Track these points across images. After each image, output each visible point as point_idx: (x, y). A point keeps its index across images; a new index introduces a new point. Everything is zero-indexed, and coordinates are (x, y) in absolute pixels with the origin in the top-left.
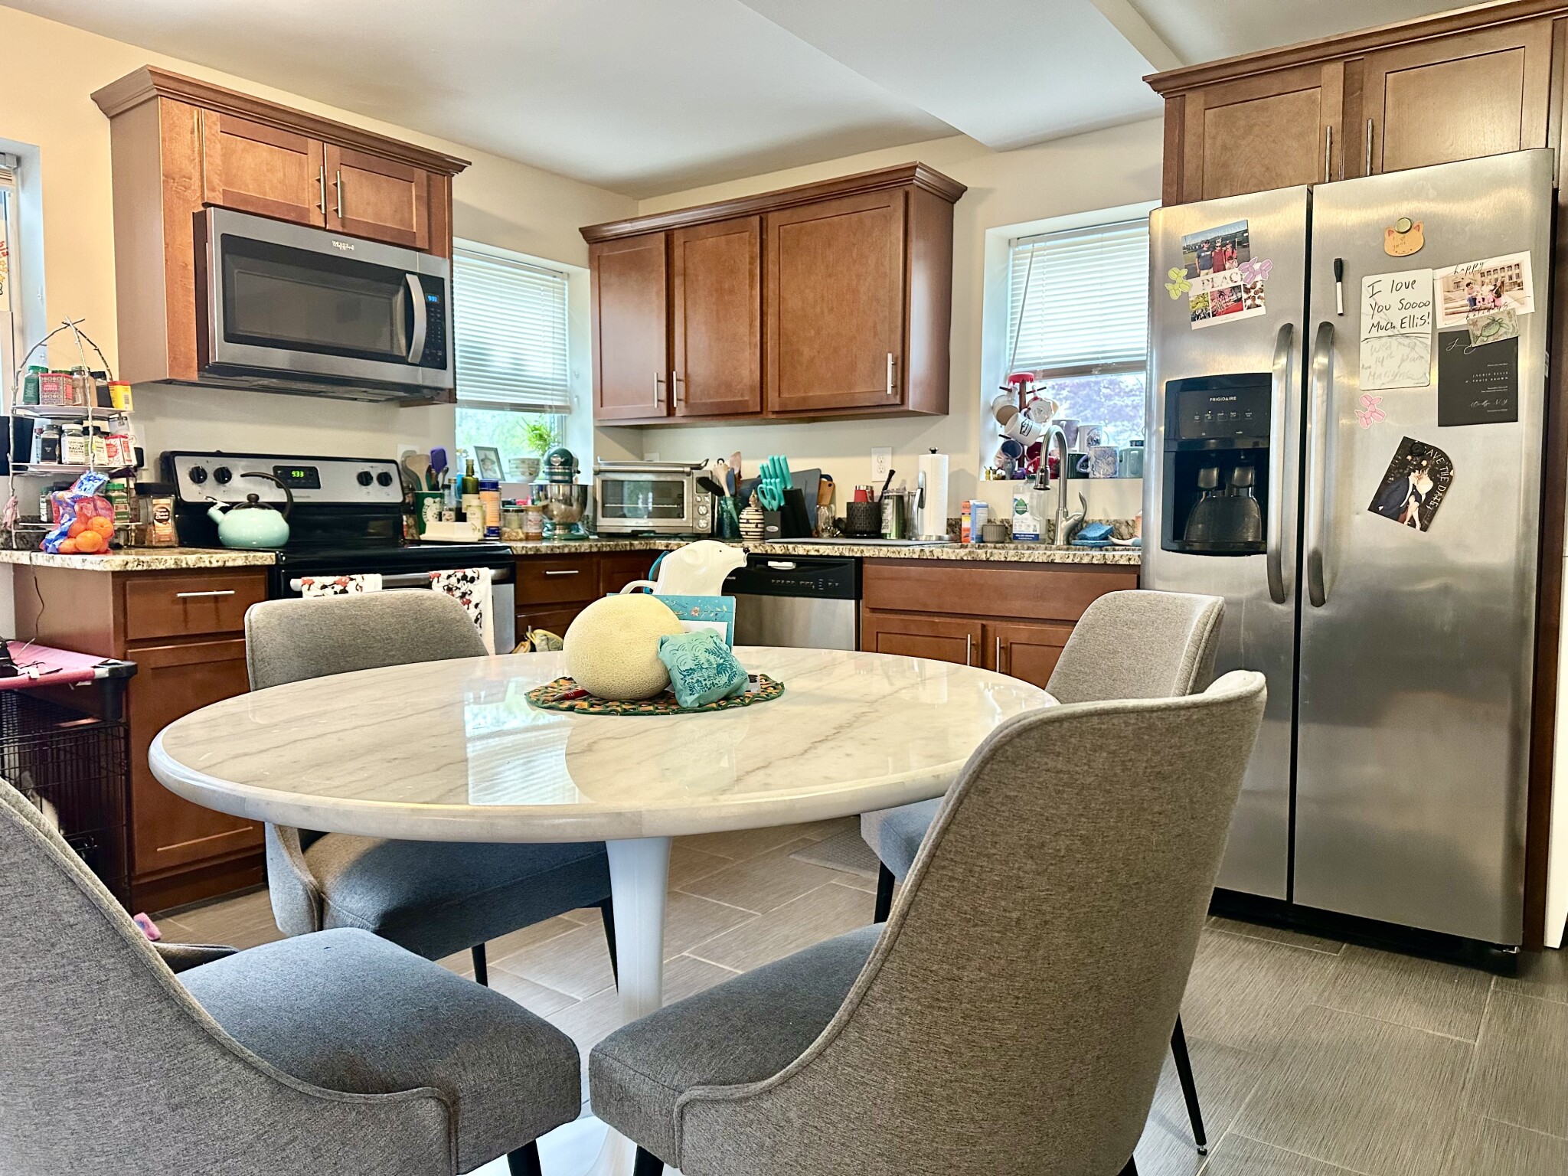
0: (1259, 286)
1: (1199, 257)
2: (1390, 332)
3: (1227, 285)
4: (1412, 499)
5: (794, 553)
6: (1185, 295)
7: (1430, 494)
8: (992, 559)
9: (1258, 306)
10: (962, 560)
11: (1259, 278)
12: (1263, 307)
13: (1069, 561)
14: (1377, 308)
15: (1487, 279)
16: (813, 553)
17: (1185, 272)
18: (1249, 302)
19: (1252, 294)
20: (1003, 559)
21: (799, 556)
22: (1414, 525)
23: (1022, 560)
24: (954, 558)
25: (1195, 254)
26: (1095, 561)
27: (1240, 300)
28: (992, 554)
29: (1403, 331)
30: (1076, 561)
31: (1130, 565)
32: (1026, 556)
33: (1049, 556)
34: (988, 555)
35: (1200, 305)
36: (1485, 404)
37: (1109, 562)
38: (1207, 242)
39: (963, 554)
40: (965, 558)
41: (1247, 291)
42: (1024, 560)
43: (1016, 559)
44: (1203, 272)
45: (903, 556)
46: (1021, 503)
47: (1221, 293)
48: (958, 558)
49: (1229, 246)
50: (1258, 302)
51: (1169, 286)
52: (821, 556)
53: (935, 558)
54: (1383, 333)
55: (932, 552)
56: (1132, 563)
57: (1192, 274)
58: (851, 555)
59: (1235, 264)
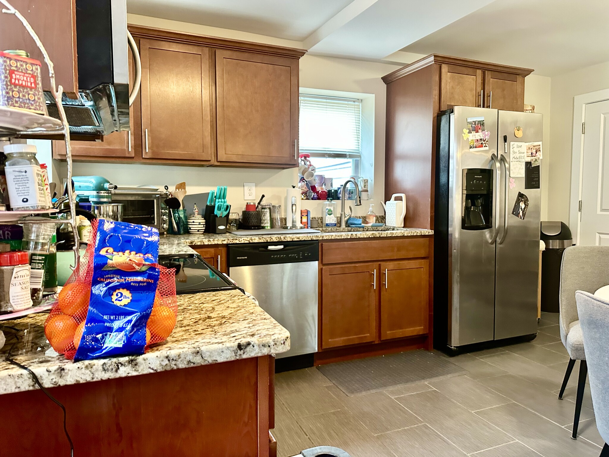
0: (487, 140)
1: (472, 126)
2: (517, 160)
3: (479, 138)
4: (520, 210)
5: (284, 240)
6: (468, 139)
7: (524, 209)
8: (381, 236)
9: (487, 146)
10: (369, 237)
11: (487, 137)
12: (488, 147)
13: (409, 235)
14: (514, 153)
15: (535, 148)
16: (296, 240)
17: (468, 131)
18: (484, 145)
19: (485, 142)
20: (386, 236)
21: (287, 241)
22: (521, 218)
23: (393, 236)
24: (366, 237)
25: (470, 125)
26: (418, 234)
27: (482, 144)
28: (381, 234)
29: (519, 160)
30: (412, 235)
31: (429, 235)
32: (394, 234)
33: (403, 233)
34: (380, 235)
35: (472, 143)
36: (534, 183)
37: (422, 234)
38: (474, 122)
39: (370, 235)
40: (371, 237)
41: (484, 141)
42: (394, 236)
43: (390, 235)
44: (473, 132)
45: (343, 238)
46: (330, 210)
47: (477, 140)
48: (368, 237)
49: (479, 125)
50: (487, 145)
51: (463, 135)
52: (301, 241)
53: (358, 237)
54: (515, 160)
55: (356, 235)
56: (430, 234)
57: (470, 132)
58: (317, 239)
59: (481, 131)
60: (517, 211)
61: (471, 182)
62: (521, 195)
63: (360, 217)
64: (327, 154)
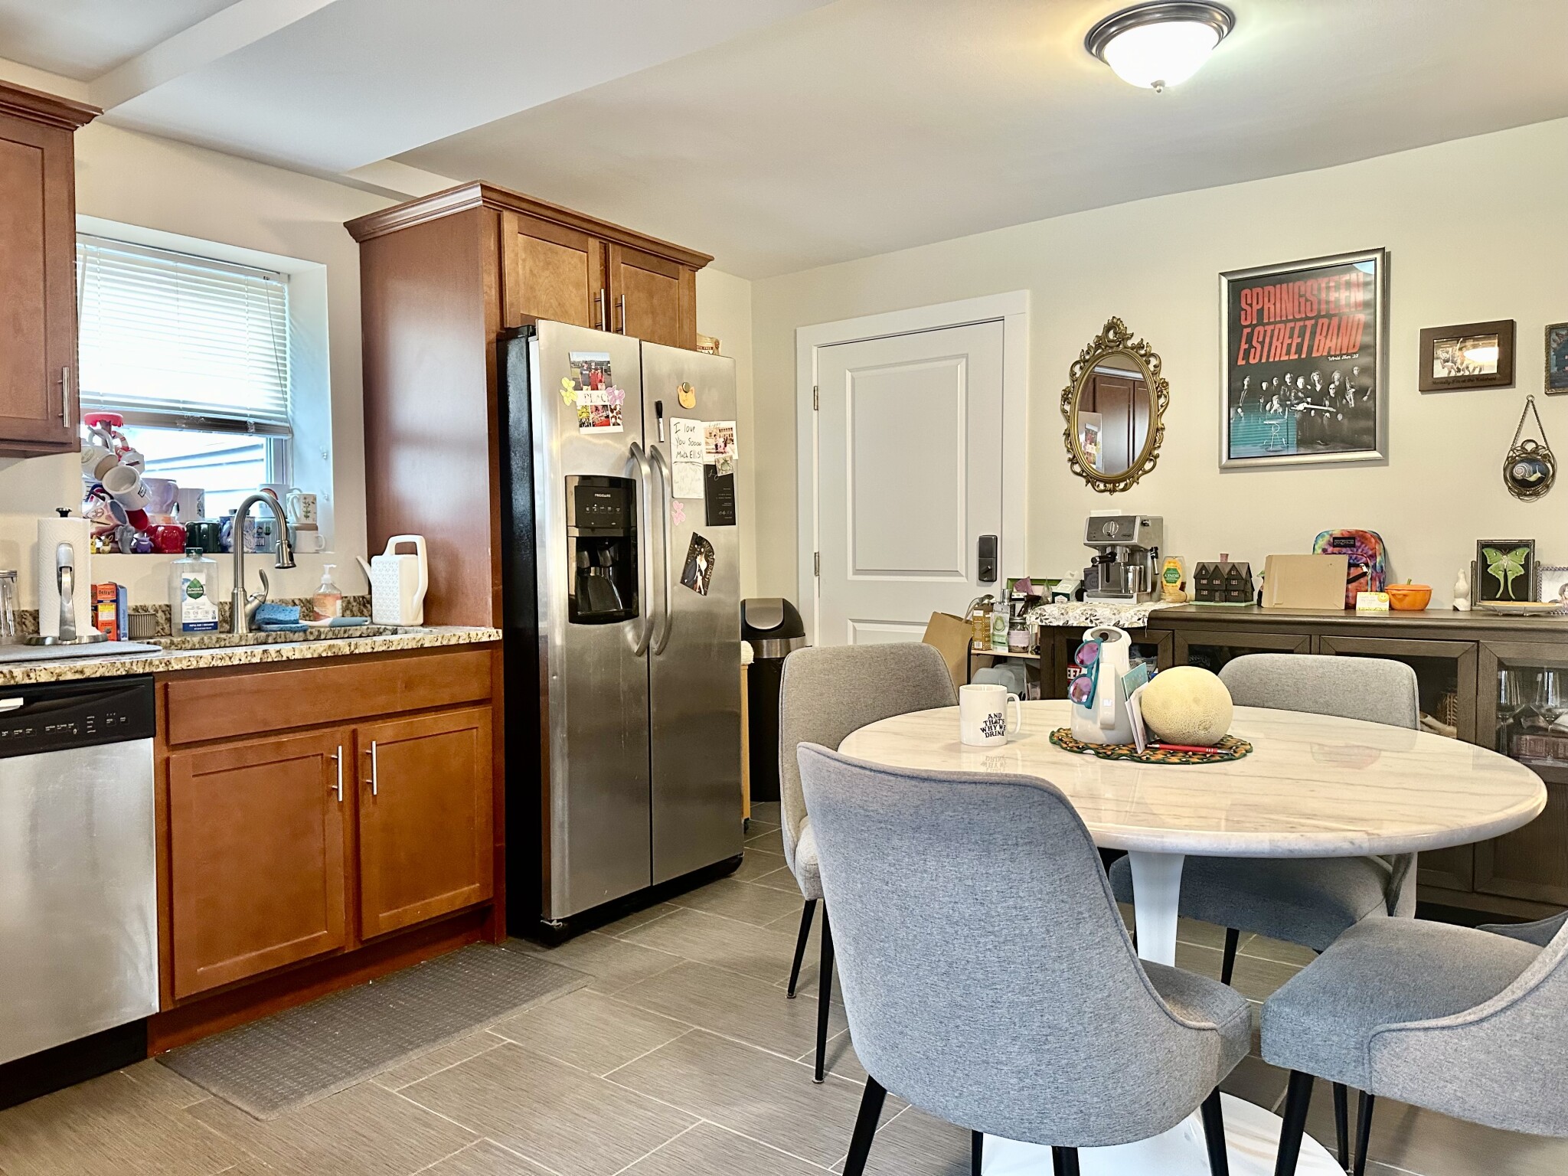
0: (618, 409)
1: (582, 373)
2: (686, 460)
3: (599, 403)
4: (698, 574)
6: (574, 403)
7: (706, 570)
8: (357, 651)
9: (619, 425)
10: (320, 657)
11: (618, 402)
12: (621, 426)
13: (438, 644)
14: (680, 443)
15: (722, 434)
16: (70, 676)
17: (573, 383)
18: (613, 420)
19: (615, 414)
20: (370, 650)
21: (38, 684)
22: (700, 592)
23: (391, 649)
24: (309, 656)
25: (579, 370)
26: (461, 642)
27: (607, 417)
28: (356, 647)
29: (691, 460)
30: (445, 643)
31: (490, 642)
32: (395, 643)
33: (418, 641)
34: (352, 648)
35: (584, 415)
36: (724, 513)
37: (473, 641)
38: (586, 362)
39: (322, 649)
40: (324, 655)
41: (612, 411)
42: (393, 648)
43: (384, 648)
44: (585, 387)
45: (236, 662)
46: (195, 584)
47: (597, 409)
48: (316, 656)
49: (599, 371)
50: (618, 421)
51: (563, 393)
52: (88, 680)
53: (284, 658)
54: (683, 460)
55: (279, 651)
56: (492, 639)
57: (578, 388)
58: (147, 670)
59: (604, 387)
60: (691, 577)
61: (588, 509)
62: (698, 540)
63: (293, 601)
64: (182, 417)
